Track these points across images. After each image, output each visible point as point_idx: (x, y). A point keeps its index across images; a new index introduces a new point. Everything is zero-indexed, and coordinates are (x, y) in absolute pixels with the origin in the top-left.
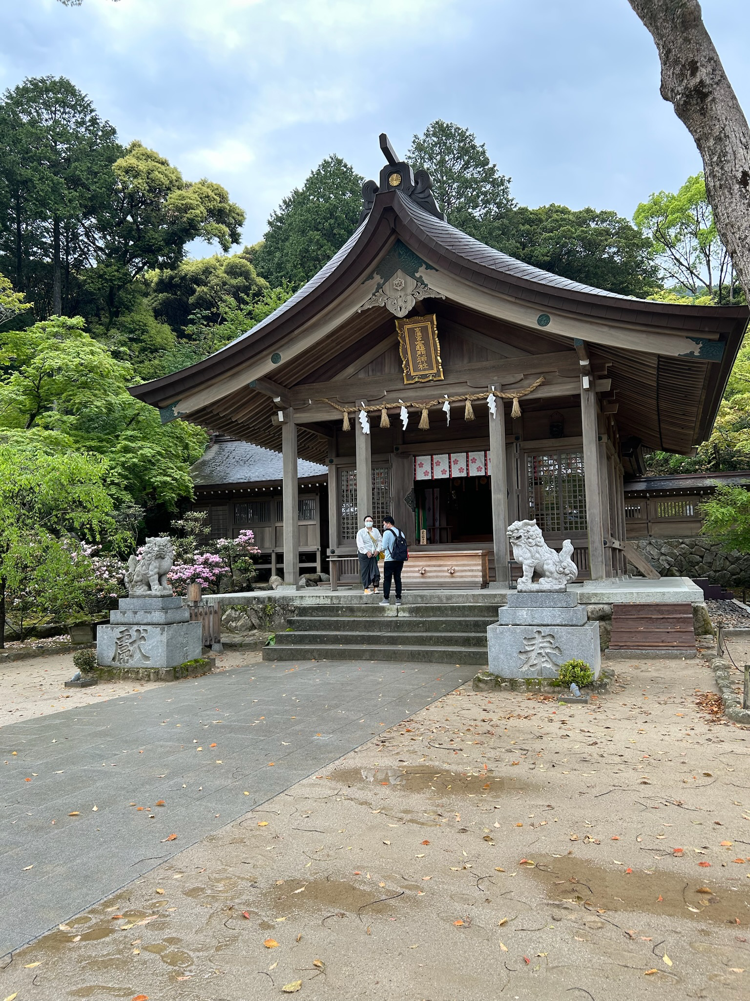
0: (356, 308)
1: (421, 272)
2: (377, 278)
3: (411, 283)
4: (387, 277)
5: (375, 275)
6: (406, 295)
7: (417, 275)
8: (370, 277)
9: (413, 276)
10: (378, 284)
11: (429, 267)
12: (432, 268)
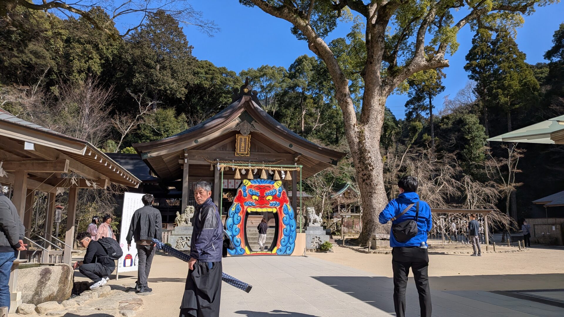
1: (253, 123)
7: (252, 123)
9: (250, 124)
11: (256, 122)
12: (257, 122)
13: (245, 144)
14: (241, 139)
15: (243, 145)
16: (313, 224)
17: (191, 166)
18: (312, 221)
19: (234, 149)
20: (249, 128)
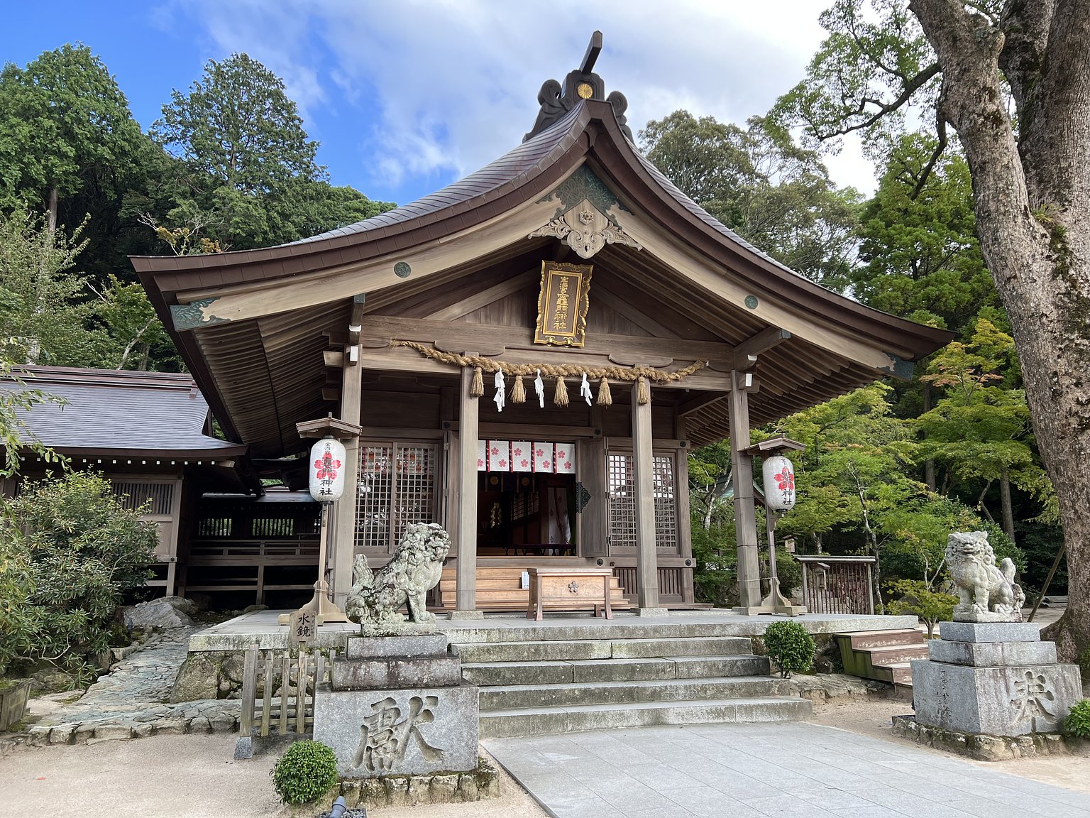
0: (528, 231)
1: (614, 210)
2: (557, 202)
3: (601, 222)
4: (571, 203)
5: (554, 196)
6: (594, 233)
7: (609, 213)
8: (548, 198)
9: (604, 214)
10: (558, 210)
11: (623, 207)
12: (626, 210)
13: (571, 300)
14: (557, 279)
15: (562, 301)
16: (991, 609)
17: (370, 376)
18: (986, 600)
19: (530, 319)
20: (599, 228)
